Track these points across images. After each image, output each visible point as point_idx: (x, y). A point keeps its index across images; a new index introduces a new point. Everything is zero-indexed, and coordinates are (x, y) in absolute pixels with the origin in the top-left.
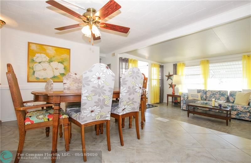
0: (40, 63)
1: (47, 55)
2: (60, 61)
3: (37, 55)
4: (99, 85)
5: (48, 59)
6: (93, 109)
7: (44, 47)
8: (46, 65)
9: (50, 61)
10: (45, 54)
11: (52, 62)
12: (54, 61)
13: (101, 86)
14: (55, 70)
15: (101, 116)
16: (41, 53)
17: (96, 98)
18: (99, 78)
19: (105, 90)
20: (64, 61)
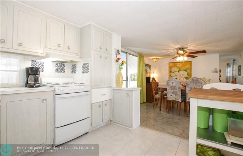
0: (174, 72)
1: (177, 67)
2: (185, 70)
3: (173, 68)
4: (173, 86)
5: (178, 69)
6: (171, 95)
7: (176, 63)
8: (177, 73)
9: (179, 71)
10: (176, 67)
11: (180, 71)
12: (181, 70)
13: (174, 86)
14: (182, 76)
15: (176, 99)
16: (174, 67)
17: (172, 91)
18: (173, 83)
19: (176, 88)
20: (187, 70)
